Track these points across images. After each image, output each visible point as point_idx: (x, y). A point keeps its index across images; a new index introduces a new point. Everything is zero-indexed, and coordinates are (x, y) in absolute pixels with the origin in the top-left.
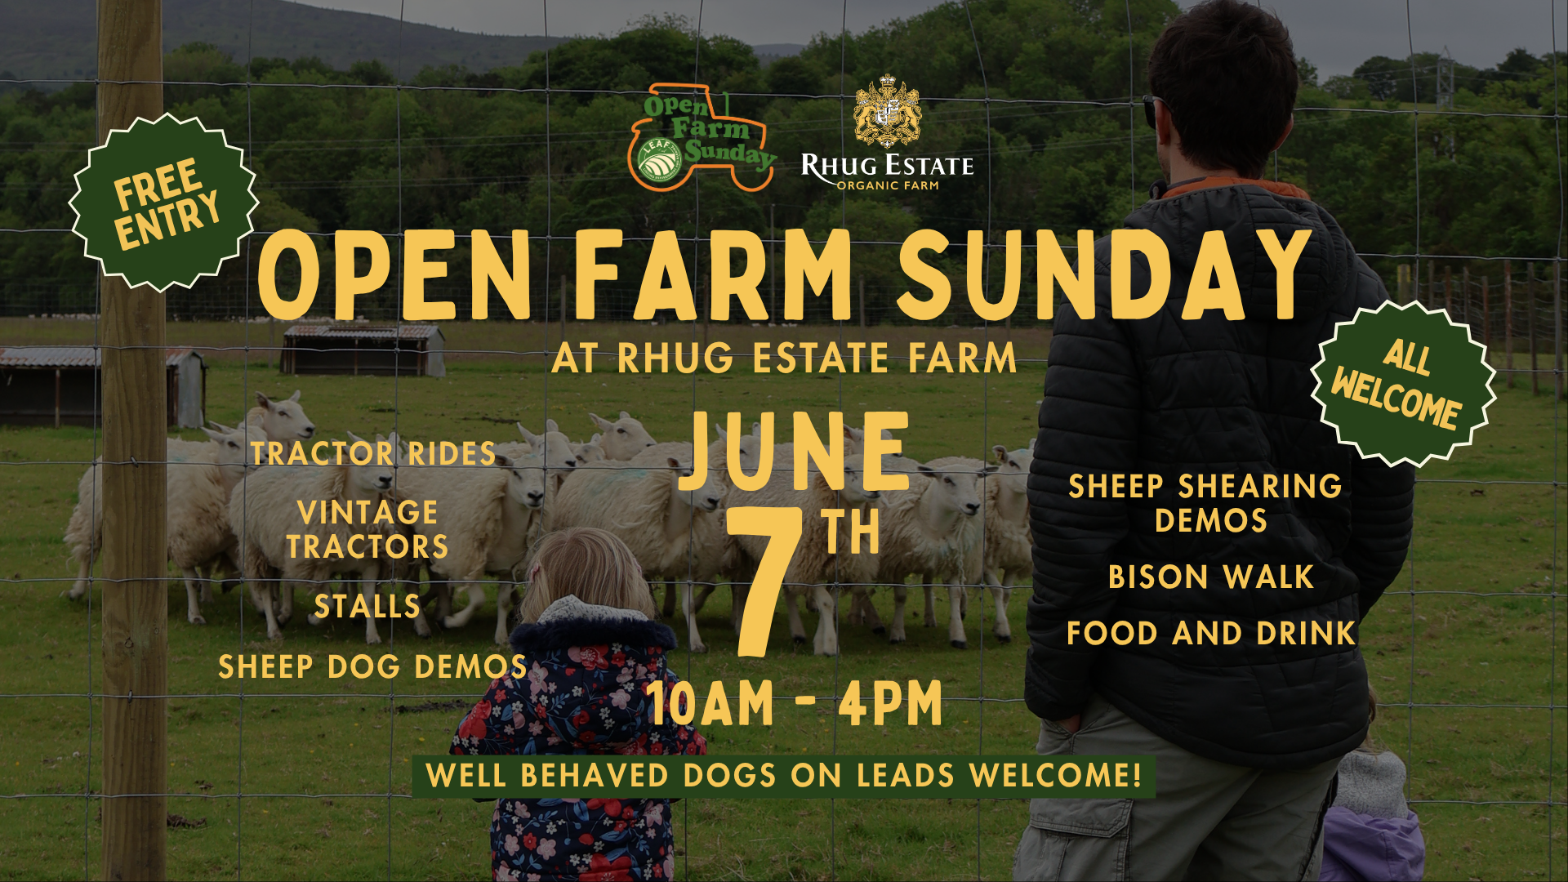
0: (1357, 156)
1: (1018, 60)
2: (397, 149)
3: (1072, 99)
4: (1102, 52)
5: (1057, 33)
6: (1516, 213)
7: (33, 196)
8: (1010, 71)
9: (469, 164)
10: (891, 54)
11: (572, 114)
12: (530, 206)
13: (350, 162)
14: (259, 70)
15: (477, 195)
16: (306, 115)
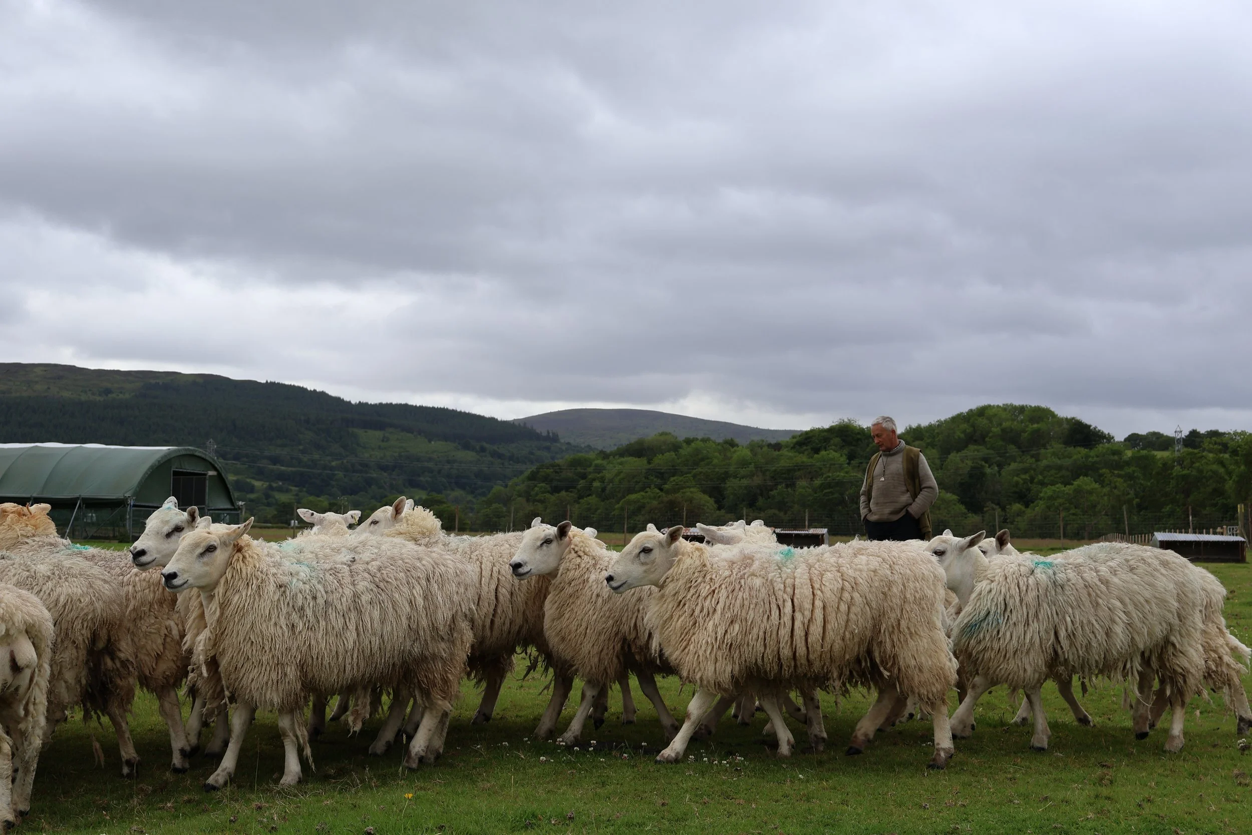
0: (1134, 471)
1: (990, 435)
2: (742, 472)
3: (1012, 449)
4: (1025, 431)
5: (1006, 424)
6: (1219, 492)
7: (604, 490)
8: (987, 439)
9: (772, 477)
10: (938, 433)
11: (812, 457)
12: (797, 493)
13: (725, 477)
14: (688, 441)
15: (776, 489)
16: (708, 458)
